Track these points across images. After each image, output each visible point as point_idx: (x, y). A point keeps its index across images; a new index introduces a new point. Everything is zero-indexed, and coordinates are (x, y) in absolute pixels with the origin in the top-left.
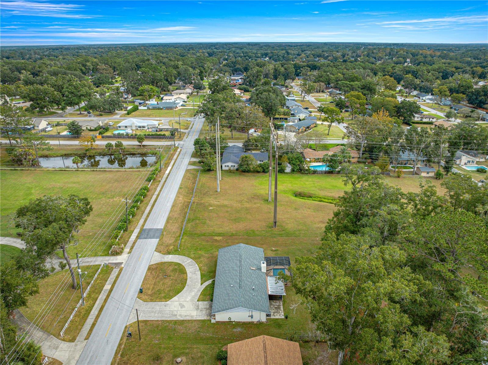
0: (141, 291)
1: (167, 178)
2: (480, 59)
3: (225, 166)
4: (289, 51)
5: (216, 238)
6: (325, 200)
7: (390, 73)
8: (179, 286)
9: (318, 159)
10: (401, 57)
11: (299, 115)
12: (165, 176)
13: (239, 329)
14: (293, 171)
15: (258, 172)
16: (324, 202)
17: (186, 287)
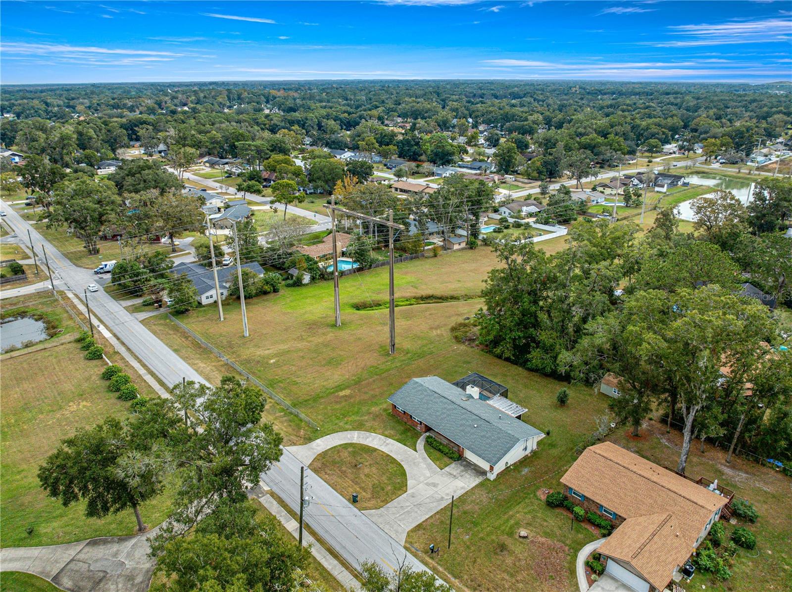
0: (354, 500)
1: (123, 344)
2: (351, 100)
3: (207, 298)
4: (49, 101)
5: (342, 394)
6: (402, 304)
7: (267, 126)
8: (392, 468)
9: (324, 256)
10: (254, 102)
11: (210, 201)
12: (113, 341)
13: (525, 471)
14: (313, 279)
15: (265, 293)
16: (402, 306)
17: (402, 463)
